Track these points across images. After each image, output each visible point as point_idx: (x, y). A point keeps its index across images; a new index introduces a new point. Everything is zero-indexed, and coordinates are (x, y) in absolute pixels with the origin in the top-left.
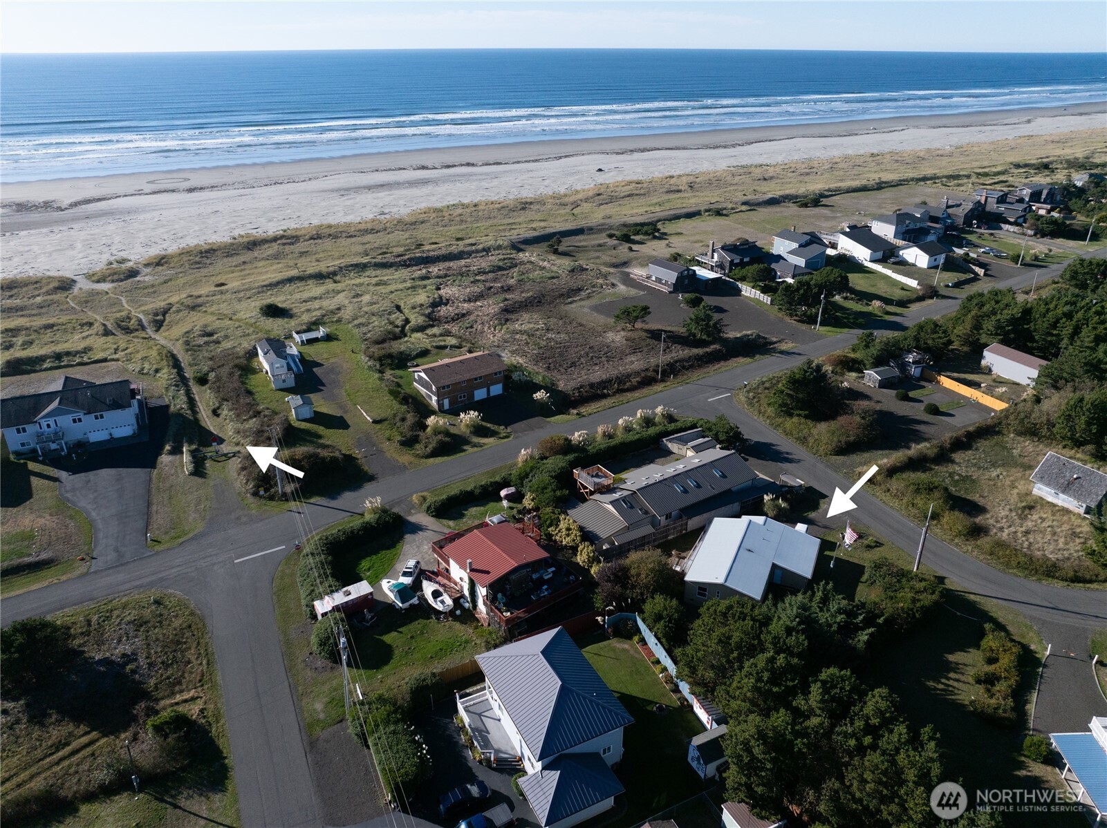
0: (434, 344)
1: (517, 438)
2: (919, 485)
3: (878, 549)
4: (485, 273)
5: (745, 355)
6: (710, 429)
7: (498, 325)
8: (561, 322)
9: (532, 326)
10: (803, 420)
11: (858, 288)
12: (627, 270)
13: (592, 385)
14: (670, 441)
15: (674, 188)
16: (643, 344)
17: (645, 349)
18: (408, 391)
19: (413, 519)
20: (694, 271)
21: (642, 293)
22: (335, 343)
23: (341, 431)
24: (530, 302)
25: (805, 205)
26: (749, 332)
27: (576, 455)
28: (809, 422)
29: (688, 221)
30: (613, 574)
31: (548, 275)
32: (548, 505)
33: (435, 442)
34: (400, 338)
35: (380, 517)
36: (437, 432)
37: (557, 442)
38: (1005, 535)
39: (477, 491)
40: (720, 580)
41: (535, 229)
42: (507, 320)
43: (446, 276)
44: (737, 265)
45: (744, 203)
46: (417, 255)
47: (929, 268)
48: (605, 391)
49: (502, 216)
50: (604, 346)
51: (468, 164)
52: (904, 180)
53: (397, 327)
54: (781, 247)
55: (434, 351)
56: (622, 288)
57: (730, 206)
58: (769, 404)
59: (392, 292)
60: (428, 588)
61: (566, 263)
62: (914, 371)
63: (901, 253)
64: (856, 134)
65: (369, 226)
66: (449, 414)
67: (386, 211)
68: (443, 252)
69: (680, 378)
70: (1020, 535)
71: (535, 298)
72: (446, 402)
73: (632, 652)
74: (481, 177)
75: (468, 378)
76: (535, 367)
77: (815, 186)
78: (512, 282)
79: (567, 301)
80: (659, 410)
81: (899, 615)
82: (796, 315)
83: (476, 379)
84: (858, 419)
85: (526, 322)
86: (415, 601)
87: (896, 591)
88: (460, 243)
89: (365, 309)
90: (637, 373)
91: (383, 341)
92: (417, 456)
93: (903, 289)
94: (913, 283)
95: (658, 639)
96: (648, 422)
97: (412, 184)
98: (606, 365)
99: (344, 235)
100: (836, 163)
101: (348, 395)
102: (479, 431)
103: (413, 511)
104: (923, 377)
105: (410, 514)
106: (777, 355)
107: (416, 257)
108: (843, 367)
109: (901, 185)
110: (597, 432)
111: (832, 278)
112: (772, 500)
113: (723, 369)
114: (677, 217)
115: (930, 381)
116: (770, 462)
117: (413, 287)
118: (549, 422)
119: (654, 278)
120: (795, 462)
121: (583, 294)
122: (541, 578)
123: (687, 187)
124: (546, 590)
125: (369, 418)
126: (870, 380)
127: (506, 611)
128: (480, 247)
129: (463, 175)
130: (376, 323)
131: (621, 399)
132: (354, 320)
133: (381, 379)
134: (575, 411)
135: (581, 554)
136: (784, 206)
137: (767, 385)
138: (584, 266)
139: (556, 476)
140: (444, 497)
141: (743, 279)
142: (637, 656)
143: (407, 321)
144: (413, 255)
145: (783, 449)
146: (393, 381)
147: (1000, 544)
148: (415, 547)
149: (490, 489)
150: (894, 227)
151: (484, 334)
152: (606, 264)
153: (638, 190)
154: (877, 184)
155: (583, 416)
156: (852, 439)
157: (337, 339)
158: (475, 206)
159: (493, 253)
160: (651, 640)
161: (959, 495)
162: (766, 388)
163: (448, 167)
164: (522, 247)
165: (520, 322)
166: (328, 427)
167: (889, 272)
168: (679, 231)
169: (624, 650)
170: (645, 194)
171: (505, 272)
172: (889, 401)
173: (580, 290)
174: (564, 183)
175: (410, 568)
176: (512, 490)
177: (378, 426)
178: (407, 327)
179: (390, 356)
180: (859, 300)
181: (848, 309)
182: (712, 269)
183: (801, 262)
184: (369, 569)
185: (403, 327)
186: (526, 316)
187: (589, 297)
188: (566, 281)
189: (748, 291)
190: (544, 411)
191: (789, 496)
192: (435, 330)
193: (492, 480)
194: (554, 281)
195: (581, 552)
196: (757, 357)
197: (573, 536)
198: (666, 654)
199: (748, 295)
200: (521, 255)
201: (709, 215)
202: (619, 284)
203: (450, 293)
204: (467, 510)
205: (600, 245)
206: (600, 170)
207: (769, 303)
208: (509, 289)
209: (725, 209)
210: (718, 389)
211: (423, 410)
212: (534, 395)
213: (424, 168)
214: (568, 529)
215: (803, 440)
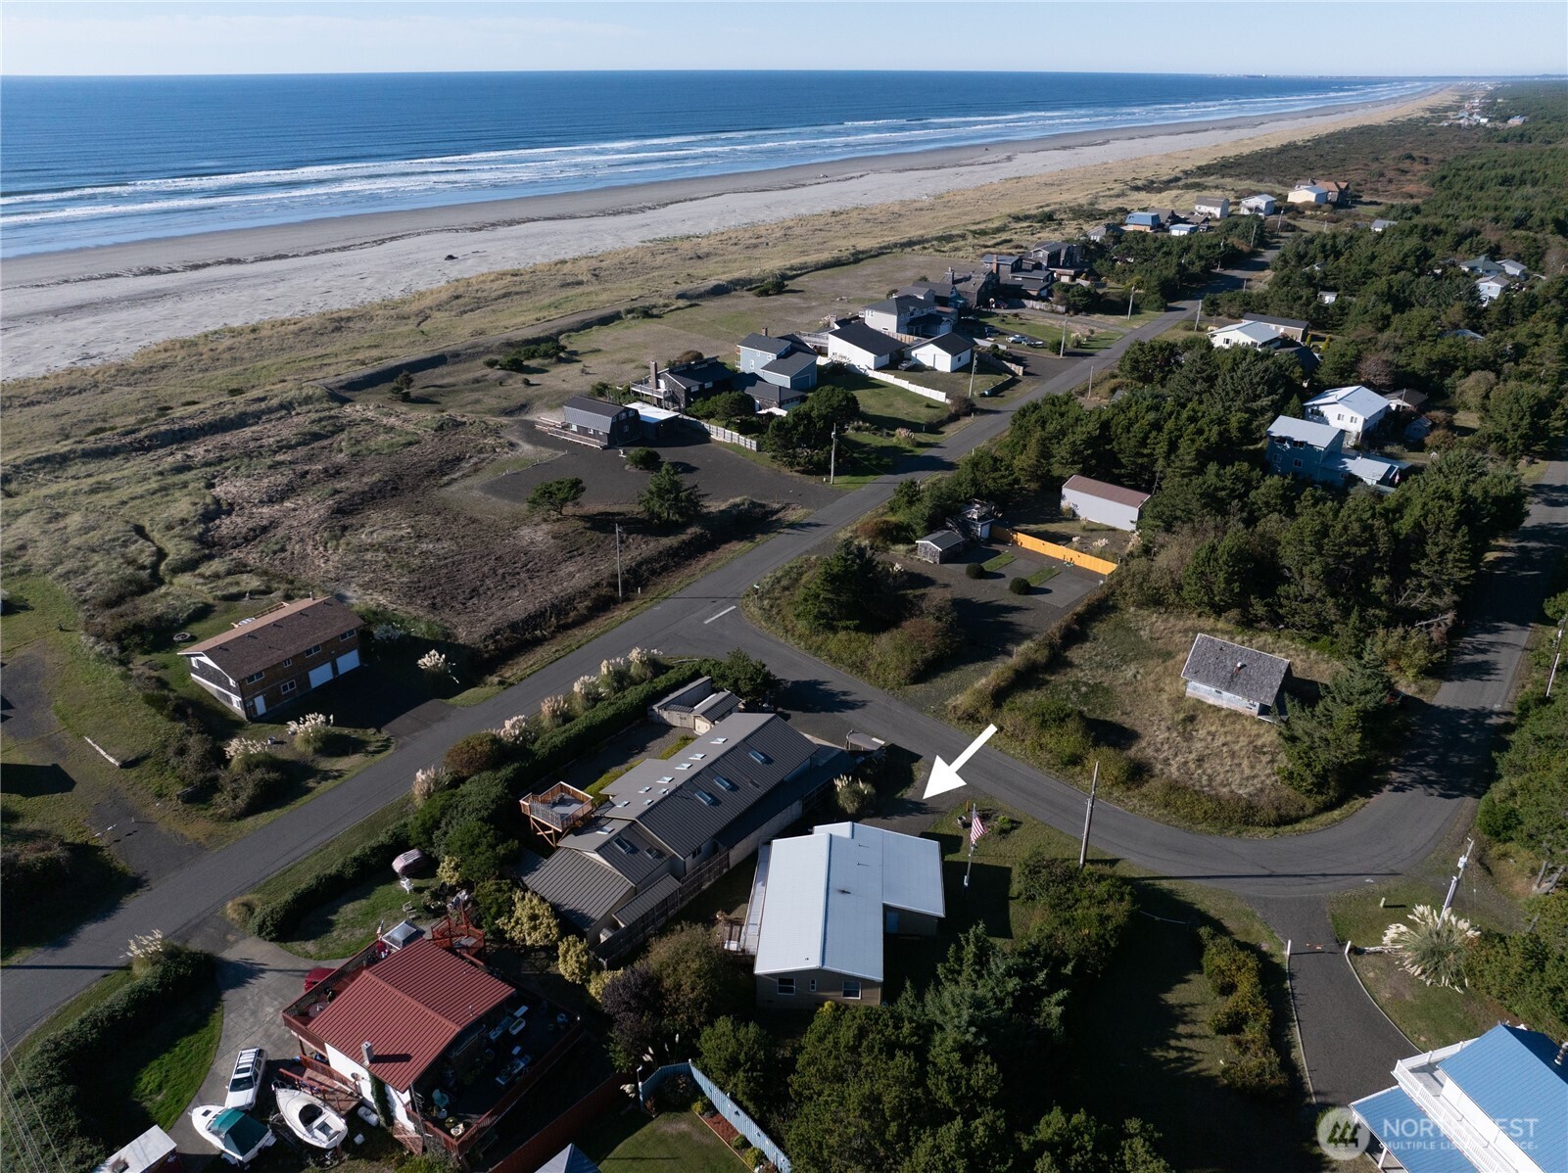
0: (219, 593)
1: (402, 747)
2: (1043, 715)
3: (1016, 831)
4: (290, 447)
5: (741, 539)
6: (723, 677)
7: (331, 539)
8: (438, 521)
9: (389, 533)
10: (853, 634)
11: (872, 412)
12: (528, 417)
13: (513, 626)
14: (665, 707)
15: (570, 279)
16: (582, 540)
17: (587, 550)
18: (182, 691)
19: (231, 955)
20: (636, 411)
21: (561, 454)
22: (22, 616)
23: (58, 795)
24: (379, 491)
25: (765, 293)
26: (738, 500)
27: (516, 765)
28: (863, 636)
29: (605, 330)
30: (635, 996)
31: (402, 440)
32: (485, 877)
33: (251, 785)
34: (152, 589)
35: (166, 971)
36: (251, 764)
37: (479, 748)
38: (1174, 771)
39: (349, 872)
40: (814, 963)
41: (363, 363)
42: (344, 528)
43: (221, 460)
44: (696, 395)
45: (681, 296)
46: (162, 428)
47: (954, 371)
48: (538, 632)
49: (304, 345)
50: (519, 552)
51: (230, 261)
52: (885, 248)
53: (143, 567)
54: (752, 360)
55: (221, 606)
56: (526, 448)
57: (661, 302)
58: (798, 616)
59: (124, 503)
60: (290, 1104)
61: (426, 415)
62: (981, 530)
63: (913, 353)
64: (804, 185)
65: (64, 382)
66: (269, 722)
67: (93, 352)
68: (209, 417)
69: (653, 591)
70: (1192, 766)
71: (386, 482)
72: (260, 703)
73: (696, 1136)
74: (255, 281)
75: (293, 653)
76: (410, 609)
77: (772, 263)
78: (341, 458)
79: (441, 482)
80: (634, 654)
81: (1088, 950)
82: (798, 464)
83: (309, 652)
84: (931, 621)
85: (378, 528)
86: (268, 1139)
87: (1069, 907)
88: (238, 399)
89: (75, 542)
90: (584, 594)
91: (119, 600)
92: (221, 819)
93: (928, 406)
94: (940, 396)
95: (738, 1103)
96: (621, 679)
97: (135, 300)
98: (530, 587)
99: (16, 403)
100: (790, 228)
101: (63, 718)
102: (332, 746)
103: (230, 937)
104: (993, 538)
105: (226, 945)
106: (786, 530)
107: (160, 433)
108: (885, 540)
109: (883, 254)
110: (540, 711)
111: (835, 401)
112: (848, 785)
113: (714, 566)
114: (586, 325)
115: (1004, 542)
116: (823, 713)
117: (164, 489)
118: (454, 707)
119: (574, 428)
120: (859, 707)
121: (466, 466)
122: (506, 1034)
123: (590, 276)
124: (520, 1055)
125: (112, 760)
126: (926, 553)
127: (455, 1125)
128: (275, 402)
129: (225, 280)
130: (101, 566)
131: (567, 643)
132: (55, 566)
133: (125, 677)
134: (495, 679)
135: (565, 961)
136: (734, 297)
137: (785, 582)
138: (459, 419)
139: (490, 815)
140: (288, 896)
141: (709, 416)
142: (707, 1141)
143: (161, 554)
144: (154, 430)
145: (836, 686)
146: (149, 678)
147: (1174, 787)
148: (247, 1014)
149: (373, 861)
150: (896, 317)
151: (309, 560)
152: (492, 412)
153: (516, 287)
154: (853, 255)
155: (512, 685)
156: (930, 653)
157: (25, 608)
158: (254, 330)
159: (299, 410)
160: (726, 1107)
161: (1094, 716)
162: (786, 588)
163: (196, 267)
164: (348, 394)
165: (368, 530)
166: (28, 793)
167: (904, 384)
168: (595, 346)
169: (683, 1136)
170: (528, 292)
171: (326, 442)
172: (957, 582)
173: (459, 459)
174: (397, 282)
175: (246, 1070)
176: (413, 855)
177: (133, 773)
178: (163, 567)
179: (138, 629)
180: (876, 429)
181: (865, 445)
182: (659, 404)
183: (784, 381)
184: (160, 1088)
185: (155, 566)
186: (376, 516)
187: (476, 470)
188: (432, 449)
189: (720, 434)
190: (441, 686)
191: (869, 771)
192: (216, 566)
193: (373, 843)
194: (414, 448)
195: (565, 956)
196: (759, 537)
197: (543, 928)
198: (758, 1130)
199: (721, 439)
200: (348, 409)
201: (634, 318)
202: (520, 442)
203: (234, 490)
204: (335, 912)
205: (477, 381)
206: (451, 257)
207: (754, 448)
208: (338, 473)
209: (654, 307)
210: (715, 600)
211: (216, 724)
212: (420, 662)
213: (152, 271)
214: (533, 917)
215: (859, 667)
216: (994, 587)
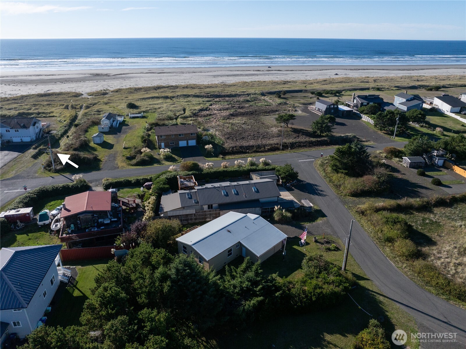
2: (389, 218)
4: (238, 102)
6: (279, 171)
7: (222, 120)
8: (254, 122)
10: (343, 175)
11: (431, 122)
12: (309, 106)
13: (242, 147)
14: (255, 174)
15: (366, 81)
16: (286, 133)
17: (285, 136)
20: (338, 106)
21: (308, 115)
23: (107, 150)
25: (431, 90)
26: (349, 135)
28: (346, 177)
31: (267, 104)
33: (140, 159)
34: (172, 120)
36: (145, 155)
38: (438, 263)
40: (190, 243)
42: (228, 118)
43: (219, 101)
44: (364, 105)
48: (248, 150)
50: (266, 132)
53: (176, 115)
54: (398, 101)
57: (388, 88)
59: (188, 105)
61: (280, 101)
62: (438, 161)
69: (294, 150)
71: (251, 112)
72: (163, 144)
75: (175, 134)
78: (247, 105)
79: (266, 115)
80: (261, 160)
82: (384, 130)
83: (180, 135)
84: (375, 177)
85: (237, 120)
86: (47, 222)
89: (170, 109)
90: (271, 145)
91: (163, 120)
92: (129, 164)
96: (252, 164)
98: (259, 140)
101: (126, 137)
102: (168, 158)
108: (393, 155)
110: (221, 165)
111: (415, 114)
112: (279, 209)
115: (447, 168)
116: (306, 193)
117: (200, 104)
119: (317, 109)
121: (277, 113)
125: (123, 146)
126: (405, 162)
128: (246, 93)
130: (169, 114)
132: (160, 112)
134: (222, 157)
136: (419, 90)
138: (288, 103)
140: (115, 181)
141: (362, 112)
151: (211, 122)
152: (300, 103)
153: (346, 81)
155: (224, 159)
156: (366, 188)
159: (251, 96)
164: (266, 94)
165: (234, 120)
168: (351, 94)
172: (411, 175)
176: (150, 183)
180: (429, 127)
181: (420, 131)
182: (349, 106)
185: (179, 116)
186: (239, 118)
188: (272, 107)
189: (365, 118)
190: (208, 155)
192: (191, 119)
193: (145, 177)
194: (267, 107)
197: (149, 207)
200: (262, 97)
201: (373, 90)
202: (299, 111)
203: (214, 107)
205: (304, 97)
206: (336, 74)
208: (242, 108)
212: (205, 146)
214: (149, 203)
215: (337, 186)
216: (425, 180)
